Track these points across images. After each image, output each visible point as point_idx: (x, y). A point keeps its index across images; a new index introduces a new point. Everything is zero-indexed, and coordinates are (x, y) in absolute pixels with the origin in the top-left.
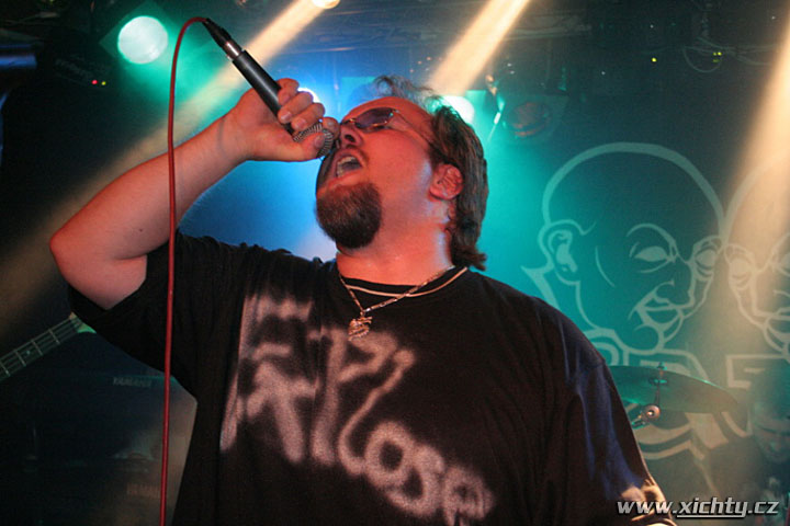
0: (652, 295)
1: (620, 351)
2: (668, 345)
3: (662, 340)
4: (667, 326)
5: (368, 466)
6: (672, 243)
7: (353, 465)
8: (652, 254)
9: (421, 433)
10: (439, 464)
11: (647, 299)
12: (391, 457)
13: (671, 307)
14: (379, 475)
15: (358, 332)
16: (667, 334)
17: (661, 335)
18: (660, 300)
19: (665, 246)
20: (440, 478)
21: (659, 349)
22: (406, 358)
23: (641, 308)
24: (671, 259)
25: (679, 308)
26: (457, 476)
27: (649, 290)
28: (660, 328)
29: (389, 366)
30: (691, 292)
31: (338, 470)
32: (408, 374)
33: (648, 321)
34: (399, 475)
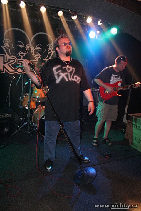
0: (21, 52)
1: (16, 60)
2: (23, 59)
3: (22, 58)
4: (23, 56)
5: (74, 80)
6: (23, 44)
8: (20, 46)
9: (78, 76)
11: (20, 52)
13: (23, 53)
14: (76, 80)
16: (23, 57)
17: (22, 57)
18: (22, 52)
19: (22, 45)
21: (22, 59)
23: (19, 53)
24: (23, 47)
25: (24, 54)
27: (20, 51)
28: (22, 56)
30: (26, 51)
33: (20, 55)
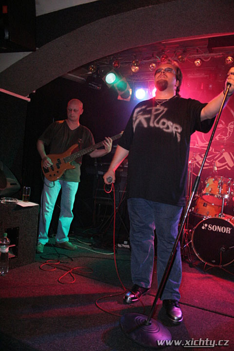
7: (157, 126)
9: (168, 120)
10: (172, 124)
12: (164, 124)
14: (162, 127)
15: (158, 107)
20: (172, 126)
22: (166, 109)
26: (175, 125)
29: (163, 111)
31: (155, 127)
32: (166, 112)
34: (165, 126)
